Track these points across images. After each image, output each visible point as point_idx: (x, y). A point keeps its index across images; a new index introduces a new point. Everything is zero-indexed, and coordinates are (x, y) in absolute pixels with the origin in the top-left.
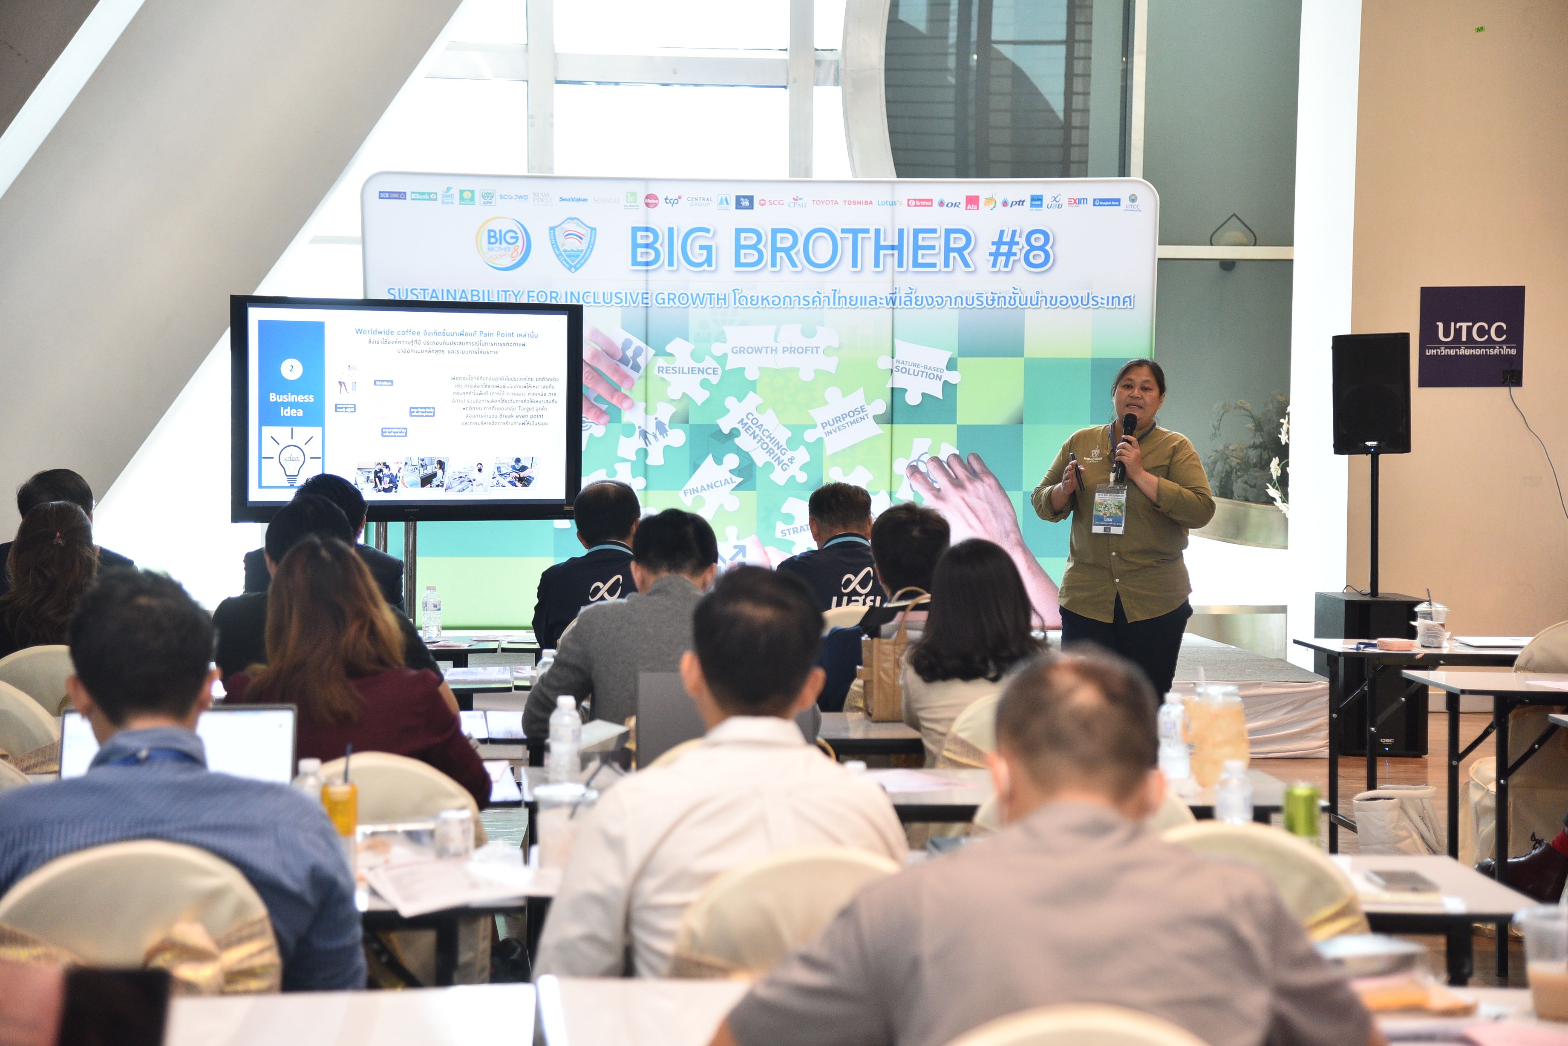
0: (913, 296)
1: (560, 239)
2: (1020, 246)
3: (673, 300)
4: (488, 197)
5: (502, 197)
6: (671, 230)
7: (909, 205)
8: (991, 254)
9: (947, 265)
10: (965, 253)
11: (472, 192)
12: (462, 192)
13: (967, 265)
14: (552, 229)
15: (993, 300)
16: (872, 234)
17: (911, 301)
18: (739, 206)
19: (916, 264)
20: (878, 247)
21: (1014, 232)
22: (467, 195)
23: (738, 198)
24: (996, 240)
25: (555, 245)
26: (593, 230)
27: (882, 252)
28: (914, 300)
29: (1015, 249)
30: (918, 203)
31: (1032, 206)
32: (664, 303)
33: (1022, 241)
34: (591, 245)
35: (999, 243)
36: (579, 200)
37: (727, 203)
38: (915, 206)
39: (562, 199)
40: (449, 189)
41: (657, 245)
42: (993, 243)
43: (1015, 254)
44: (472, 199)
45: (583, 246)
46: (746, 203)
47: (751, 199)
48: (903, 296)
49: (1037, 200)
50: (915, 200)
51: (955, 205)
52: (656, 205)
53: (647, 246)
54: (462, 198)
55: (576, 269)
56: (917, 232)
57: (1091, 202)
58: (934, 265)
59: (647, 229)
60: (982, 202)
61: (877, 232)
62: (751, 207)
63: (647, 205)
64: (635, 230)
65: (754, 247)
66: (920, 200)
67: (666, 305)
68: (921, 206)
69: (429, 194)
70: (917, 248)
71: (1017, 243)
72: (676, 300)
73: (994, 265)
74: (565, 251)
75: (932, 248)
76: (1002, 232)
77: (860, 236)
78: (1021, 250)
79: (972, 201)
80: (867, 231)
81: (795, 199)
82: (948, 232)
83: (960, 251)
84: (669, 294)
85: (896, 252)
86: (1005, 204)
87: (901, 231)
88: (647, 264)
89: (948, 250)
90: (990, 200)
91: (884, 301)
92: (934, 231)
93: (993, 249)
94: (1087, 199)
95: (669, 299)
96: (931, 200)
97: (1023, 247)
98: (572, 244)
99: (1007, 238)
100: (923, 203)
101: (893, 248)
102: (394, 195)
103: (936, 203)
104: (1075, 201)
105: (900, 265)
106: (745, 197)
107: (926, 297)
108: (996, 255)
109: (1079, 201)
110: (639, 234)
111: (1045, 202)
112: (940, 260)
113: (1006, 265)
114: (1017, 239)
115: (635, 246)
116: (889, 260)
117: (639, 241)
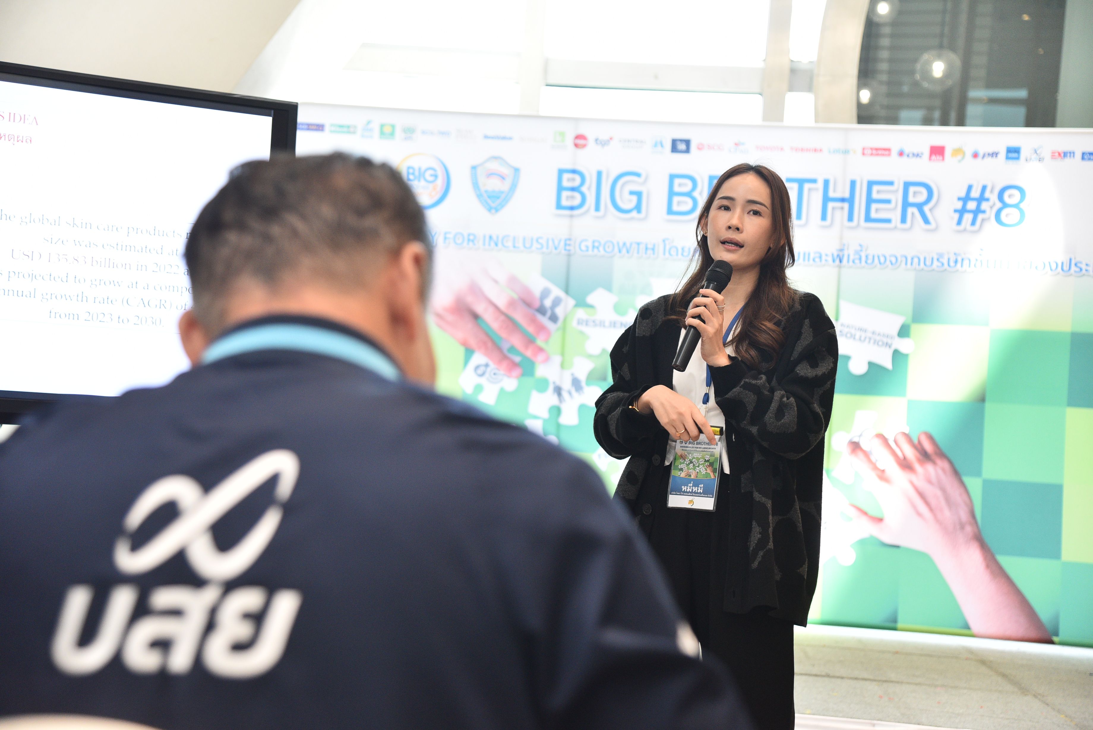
0: (863, 255)
1: (482, 180)
2: (991, 203)
3: (598, 248)
4: (409, 132)
5: (424, 132)
6: (599, 174)
7: (863, 154)
8: (956, 211)
9: (903, 220)
10: (926, 209)
11: (393, 127)
12: (382, 126)
13: (926, 221)
14: (474, 168)
15: (956, 262)
16: (820, 185)
17: (860, 259)
18: (674, 149)
19: (868, 219)
20: (826, 199)
21: (984, 188)
22: (387, 130)
23: (674, 142)
24: (963, 194)
25: (476, 185)
26: (517, 170)
27: (831, 205)
28: (864, 259)
29: (984, 206)
30: (874, 152)
31: (1007, 158)
32: (587, 250)
33: (994, 197)
34: (514, 187)
35: (966, 199)
36: (504, 138)
37: (662, 146)
38: (872, 154)
39: (486, 137)
40: (369, 122)
41: (584, 189)
42: (959, 199)
43: (984, 212)
44: (392, 134)
45: (504, 186)
46: (682, 147)
47: (687, 142)
48: (852, 253)
49: (1013, 153)
50: (872, 149)
51: (917, 155)
52: (584, 146)
53: (573, 189)
54: (382, 133)
55: (497, 210)
56: (871, 184)
57: (1078, 155)
58: (888, 221)
59: (574, 172)
60: (948, 153)
61: (826, 183)
62: (687, 151)
63: (576, 145)
64: (561, 172)
65: (689, 194)
66: (877, 149)
67: (590, 252)
68: (878, 155)
69: (349, 127)
70: (870, 200)
71: (987, 200)
72: (601, 249)
73: (959, 223)
74: (486, 191)
75: (888, 201)
76: (970, 188)
77: (807, 186)
78: (991, 207)
79: (937, 151)
80: (814, 181)
81: (736, 144)
82: (907, 185)
83: (920, 207)
84: (594, 242)
85: (846, 205)
86: (975, 155)
87: (853, 183)
88: (572, 208)
89: (906, 204)
90: (958, 151)
91: (830, 259)
92: (891, 183)
93: (959, 205)
94: (1074, 153)
95: (594, 247)
96: (889, 150)
97: (994, 204)
98: (494, 185)
99: (975, 193)
100: (880, 152)
101: (843, 200)
102: (313, 127)
103: (894, 152)
104: (1059, 154)
105: (850, 218)
106: (681, 141)
107: (878, 257)
108: (962, 212)
109: (1065, 155)
110: (566, 176)
111: (1023, 154)
112: (896, 216)
113: (973, 223)
114: (987, 195)
115: (560, 189)
116: (838, 214)
117: (565, 184)
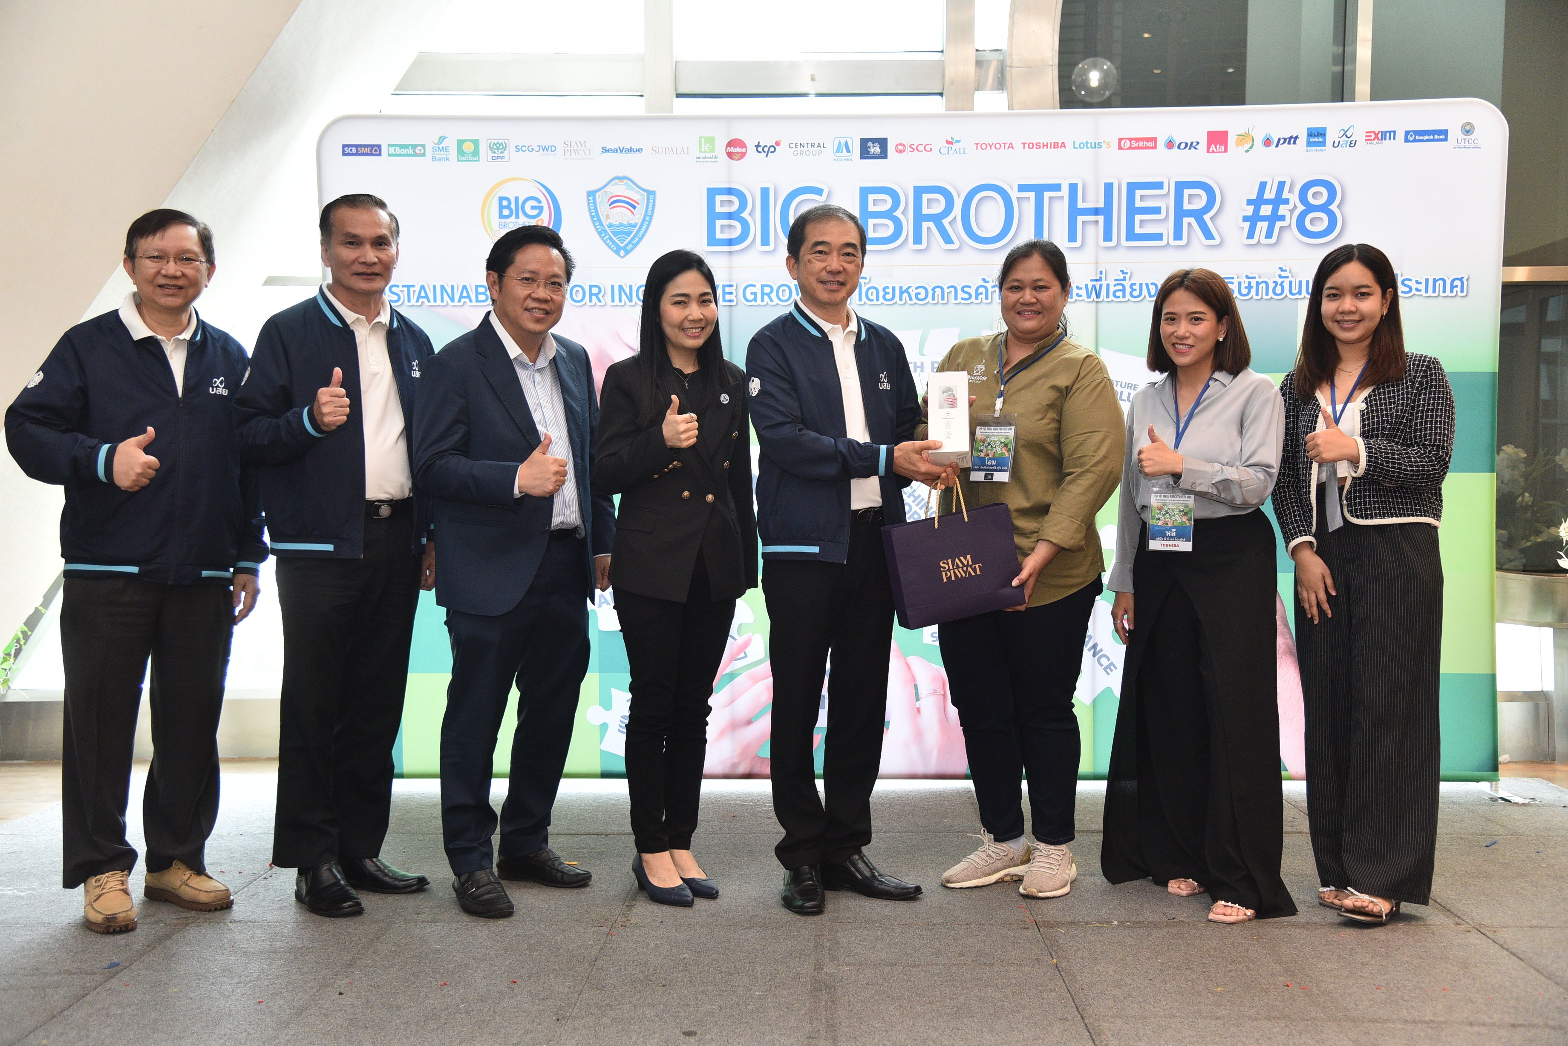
0: (1127, 284)
1: (603, 209)
2: (1291, 206)
3: (769, 295)
4: (498, 149)
5: (517, 148)
6: (765, 192)
7: (1120, 148)
8: (1245, 219)
9: (1178, 235)
10: (1207, 217)
11: (476, 142)
12: (460, 143)
13: (1208, 235)
14: (591, 194)
15: (1249, 287)
16: (1065, 192)
17: (1124, 291)
18: (865, 154)
19: (1131, 235)
20: (1074, 212)
21: (1281, 185)
22: (468, 147)
23: (864, 142)
24: (1254, 196)
25: (595, 217)
26: (651, 194)
27: (1080, 219)
28: (1128, 290)
29: (1283, 210)
30: (1135, 144)
31: (1309, 144)
32: (755, 300)
33: (1294, 198)
34: (648, 217)
35: (1257, 202)
36: (630, 150)
37: (848, 151)
38: (1130, 148)
39: (605, 150)
40: (442, 139)
41: (745, 215)
42: (1249, 202)
43: (1283, 218)
44: (476, 153)
45: (637, 217)
46: (876, 149)
47: (883, 143)
48: (1112, 283)
49: (1317, 136)
50: (1130, 139)
51: (1191, 146)
52: (743, 155)
53: (730, 216)
54: (461, 152)
55: (627, 252)
56: (1132, 187)
57: (1400, 136)
58: (1158, 237)
59: (730, 191)
60: (1231, 140)
61: (1073, 188)
62: (883, 155)
63: (730, 155)
64: (712, 193)
65: (888, 215)
66: (1137, 140)
67: (759, 302)
68: (1138, 148)
69: (414, 147)
70: (1132, 210)
71: (1287, 202)
72: (773, 296)
73: (1251, 235)
74: (611, 226)
75: (1157, 211)
76: (1263, 186)
77: (1047, 195)
78: (1291, 211)
79: (1218, 139)
80: (1057, 187)
81: (948, 142)
82: (1180, 187)
83: (1198, 215)
84: (763, 286)
85: (1101, 219)
86: (1267, 142)
87: (1109, 187)
88: (730, 242)
89: (1180, 213)
90: (1245, 138)
91: (1083, 292)
92: (1159, 185)
93: (1249, 210)
94: (1394, 132)
95: (763, 294)
96: (1154, 139)
97: (1295, 207)
98: (621, 216)
99: (1269, 195)
100: (1141, 144)
101: (1096, 211)
102: (364, 150)
103: (1161, 143)
104: (1376, 135)
105: (1108, 237)
106: (874, 141)
107: (1147, 285)
108: (1253, 220)
109: (1384, 135)
110: (719, 198)
111: (1330, 138)
112: (1167, 230)
113: (1269, 235)
114: (1285, 195)
115: (712, 216)
116: (1091, 230)
117: (719, 209)
